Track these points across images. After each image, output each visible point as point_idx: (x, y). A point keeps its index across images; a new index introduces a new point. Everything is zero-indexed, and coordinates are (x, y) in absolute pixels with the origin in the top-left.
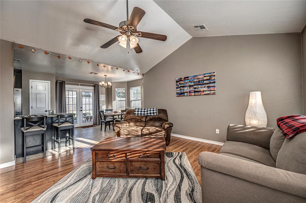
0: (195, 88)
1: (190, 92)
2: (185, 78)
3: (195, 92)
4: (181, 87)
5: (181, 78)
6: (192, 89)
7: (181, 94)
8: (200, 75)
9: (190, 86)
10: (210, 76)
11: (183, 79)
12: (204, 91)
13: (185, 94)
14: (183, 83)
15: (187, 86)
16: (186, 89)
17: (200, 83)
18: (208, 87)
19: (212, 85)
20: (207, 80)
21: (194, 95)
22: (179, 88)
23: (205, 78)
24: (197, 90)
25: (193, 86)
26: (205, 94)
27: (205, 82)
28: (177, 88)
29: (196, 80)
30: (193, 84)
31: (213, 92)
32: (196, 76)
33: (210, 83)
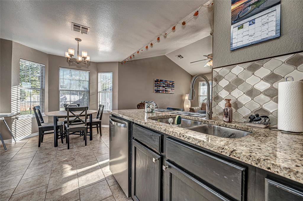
0: (166, 89)
1: (163, 91)
2: (161, 80)
3: (166, 91)
4: (158, 86)
5: (158, 80)
6: (164, 89)
7: (158, 91)
8: (168, 81)
9: (163, 87)
10: (172, 83)
11: (159, 81)
12: (170, 91)
13: (160, 91)
14: (159, 83)
15: (161, 86)
16: (161, 88)
17: (168, 86)
18: (172, 89)
19: (173, 88)
20: (171, 85)
21: (165, 93)
22: (157, 86)
23: (170, 84)
24: (166, 90)
25: (164, 87)
26: (170, 93)
27: (171, 86)
28: (155, 86)
29: (166, 84)
30: (164, 86)
31: (173, 92)
32: (166, 81)
33: (172, 87)
